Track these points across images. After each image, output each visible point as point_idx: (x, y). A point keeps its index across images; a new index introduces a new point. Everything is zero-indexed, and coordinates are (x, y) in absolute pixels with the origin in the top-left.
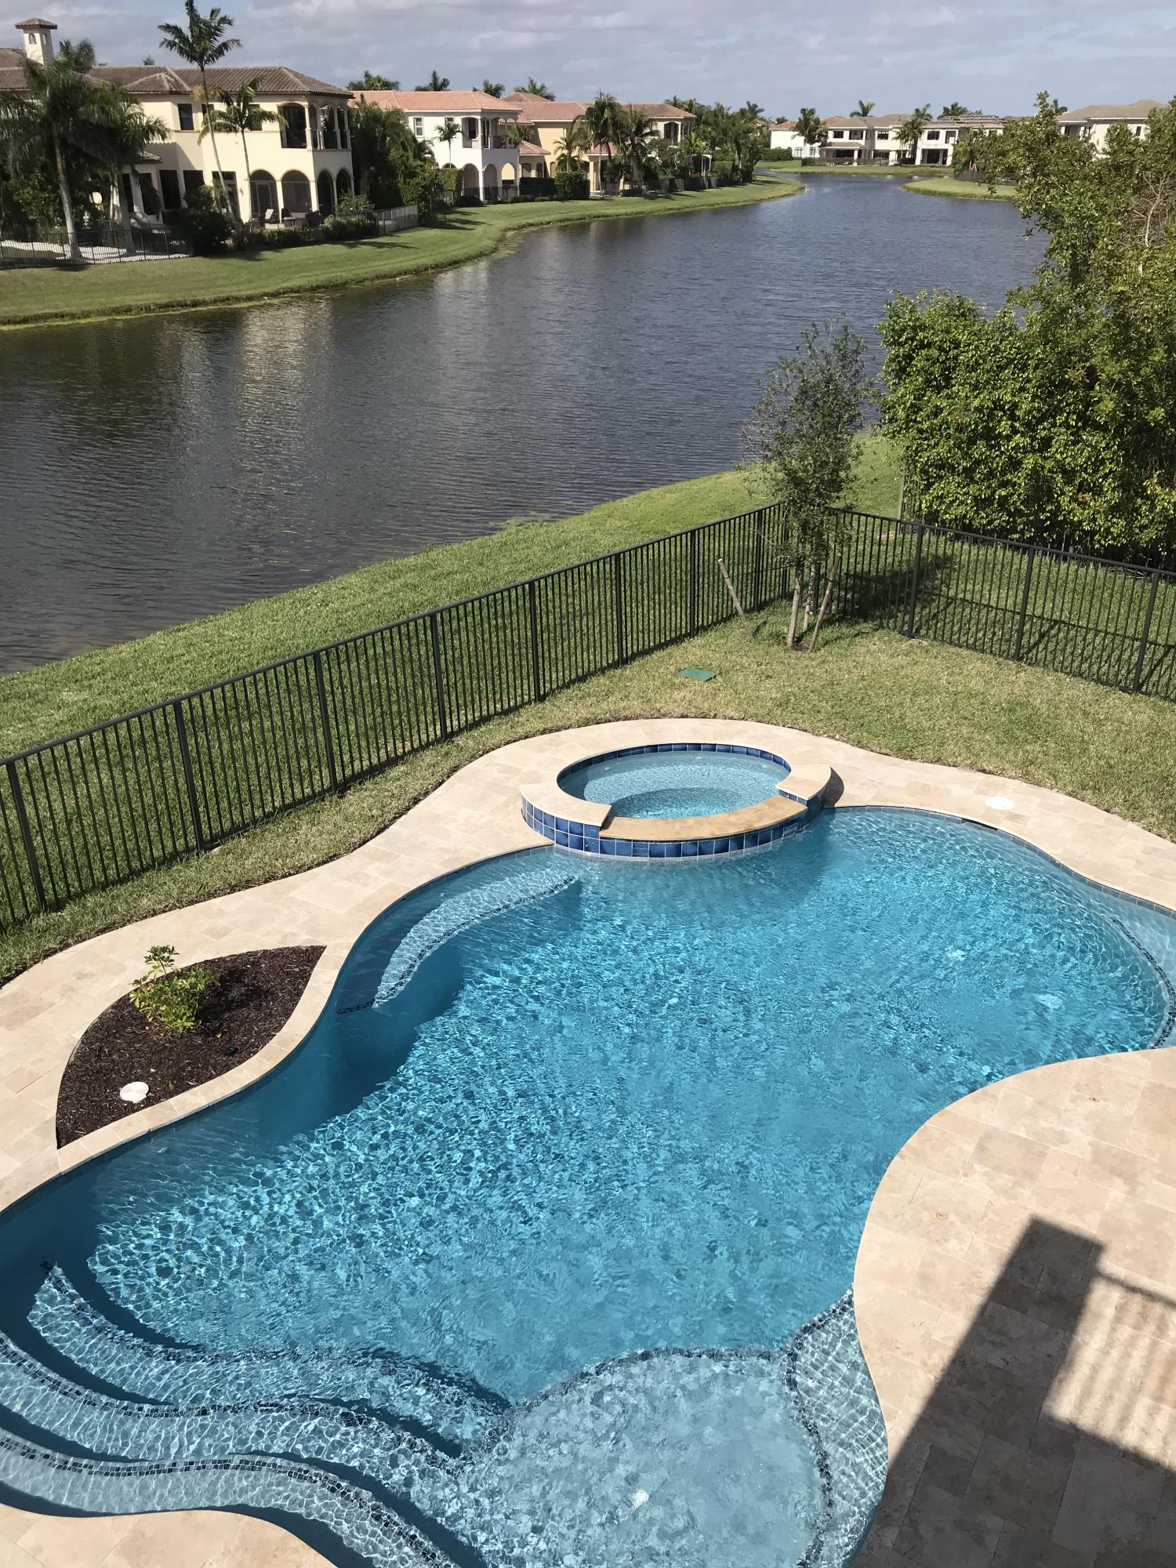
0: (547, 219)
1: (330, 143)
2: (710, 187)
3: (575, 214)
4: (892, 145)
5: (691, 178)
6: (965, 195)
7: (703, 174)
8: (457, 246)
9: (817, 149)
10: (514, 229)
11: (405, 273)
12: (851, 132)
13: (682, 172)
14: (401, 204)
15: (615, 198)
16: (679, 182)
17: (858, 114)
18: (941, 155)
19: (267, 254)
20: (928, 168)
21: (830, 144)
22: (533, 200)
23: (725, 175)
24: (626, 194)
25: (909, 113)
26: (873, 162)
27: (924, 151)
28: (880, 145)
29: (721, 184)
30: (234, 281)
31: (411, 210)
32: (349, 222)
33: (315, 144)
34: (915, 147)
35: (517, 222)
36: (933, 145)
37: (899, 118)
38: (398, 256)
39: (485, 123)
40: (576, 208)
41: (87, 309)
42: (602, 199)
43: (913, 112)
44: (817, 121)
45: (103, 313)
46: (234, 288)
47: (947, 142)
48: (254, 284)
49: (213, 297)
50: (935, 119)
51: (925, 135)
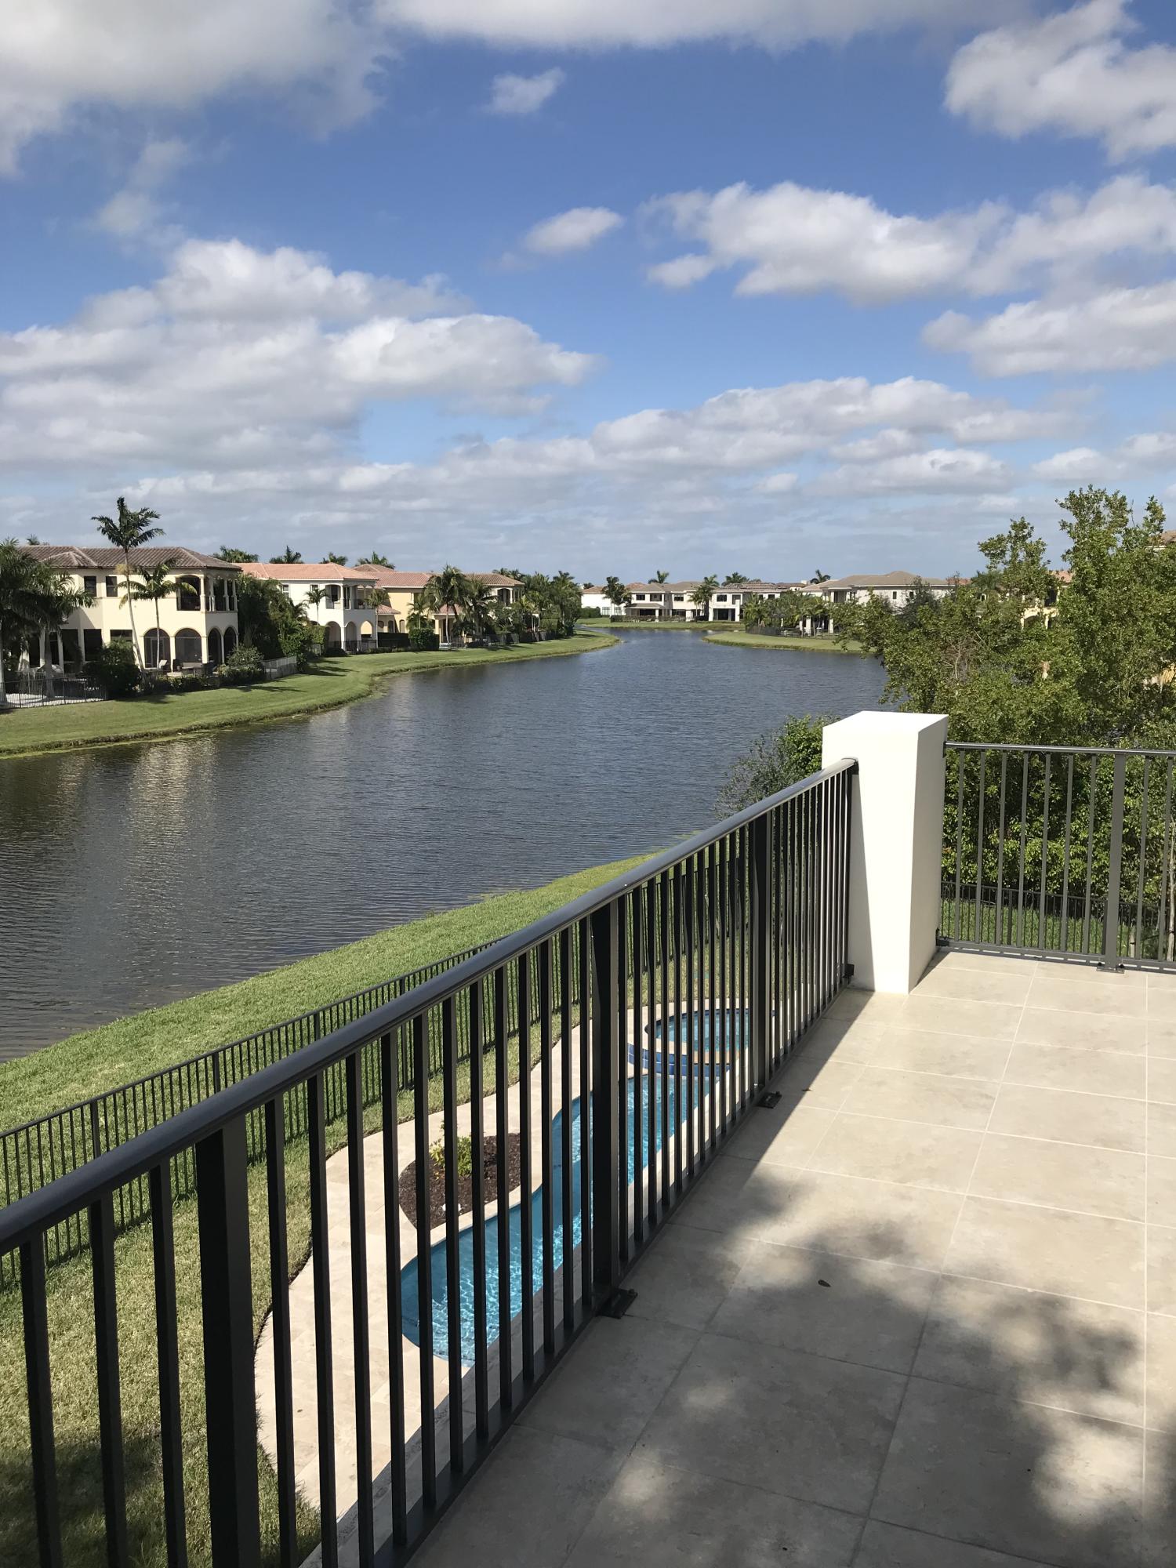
0: (406, 667)
1: (220, 607)
2: (541, 640)
3: (429, 663)
4: (687, 605)
5: (524, 633)
6: (758, 646)
7: (534, 629)
8: (337, 690)
9: (623, 609)
10: (379, 675)
11: (299, 712)
12: (651, 595)
13: (517, 628)
14: (282, 656)
15: (460, 649)
16: (515, 636)
17: (655, 581)
18: (730, 613)
19: (171, 697)
20: (720, 623)
21: (635, 605)
22: (390, 651)
23: (553, 631)
24: (470, 645)
25: (700, 581)
26: (673, 619)
27: (715, 610)
28: (677, 605)
29: (549, 637)
30: (150, 720)
31: (291, 660)
32: (242, 671)
33: (207, 608)
34: (707, 607)
35: (379, 669)
36: (722, 605)
37: (691, 584)
38: (290, 698)
39: (346, 589)
40: (428, 658)
41: (22, 745)
42: (450, 650)
43: (704, 580)
44: (622, 587)
45: (36, 748)
46: (151, 726)
47: (734, 603)
48: (167, 723)
49: (133, 733)
50: (720, 586)
51: (715, 597)
